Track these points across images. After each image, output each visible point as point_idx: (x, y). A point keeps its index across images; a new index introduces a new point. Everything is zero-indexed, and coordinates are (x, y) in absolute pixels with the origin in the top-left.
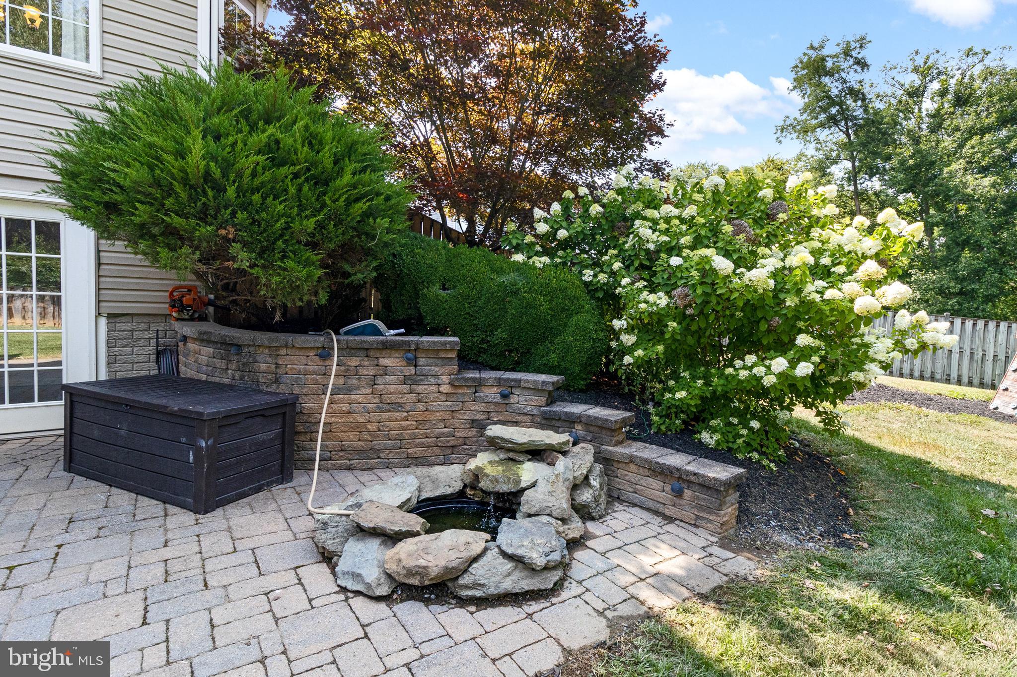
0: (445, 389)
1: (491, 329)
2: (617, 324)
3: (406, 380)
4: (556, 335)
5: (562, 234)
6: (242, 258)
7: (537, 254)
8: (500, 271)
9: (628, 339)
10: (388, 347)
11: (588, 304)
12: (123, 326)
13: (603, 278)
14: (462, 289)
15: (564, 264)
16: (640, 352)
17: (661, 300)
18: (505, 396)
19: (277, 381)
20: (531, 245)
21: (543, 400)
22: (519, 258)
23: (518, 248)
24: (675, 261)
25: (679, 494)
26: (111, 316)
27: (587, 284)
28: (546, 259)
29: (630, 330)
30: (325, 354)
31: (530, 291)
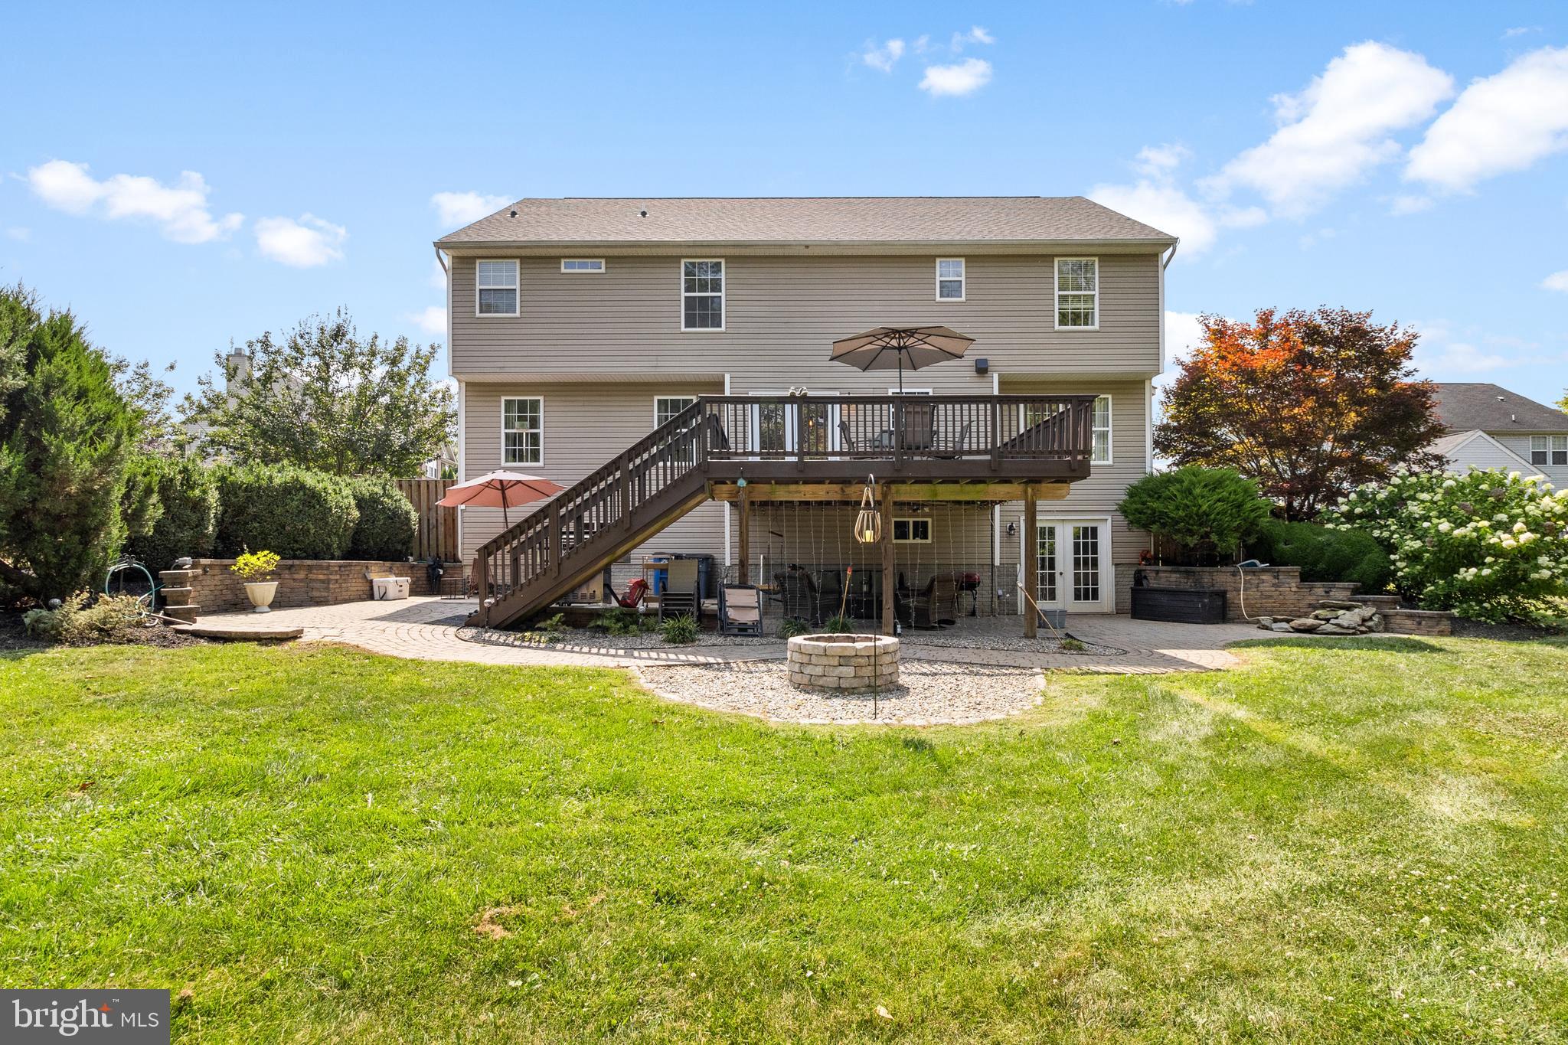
0: (1293, 589)
1: (1315, 563)
2: (1392, 557)
3: (1274, 585)
4: (1356, 565)
5: (1358, 510)
6: (1214, 538)
7: (1342, 523)
8: (1319, 534)
9: (1400, 564)
10: (1263, 571)
11: (1377, 549)
12: (1120, 569)
13: (1386, 534)
14: (1297, 544)
15: (1361, 527)
16: (1407, 570)
17: (1418, 544)
18: (1326, 592)
19: (1213, 586)
20: (1338, 518)
21: (1349, 593)
22: (1330, 526)
23: (1329, 521)
24: (1426, 525)
25: (1419, 623)
26: (1116, 565)
27: (1376, 538)
28: (1349, 526)
29: (1401, 560)
30: (1235, 574)
31: (1339, 543)
